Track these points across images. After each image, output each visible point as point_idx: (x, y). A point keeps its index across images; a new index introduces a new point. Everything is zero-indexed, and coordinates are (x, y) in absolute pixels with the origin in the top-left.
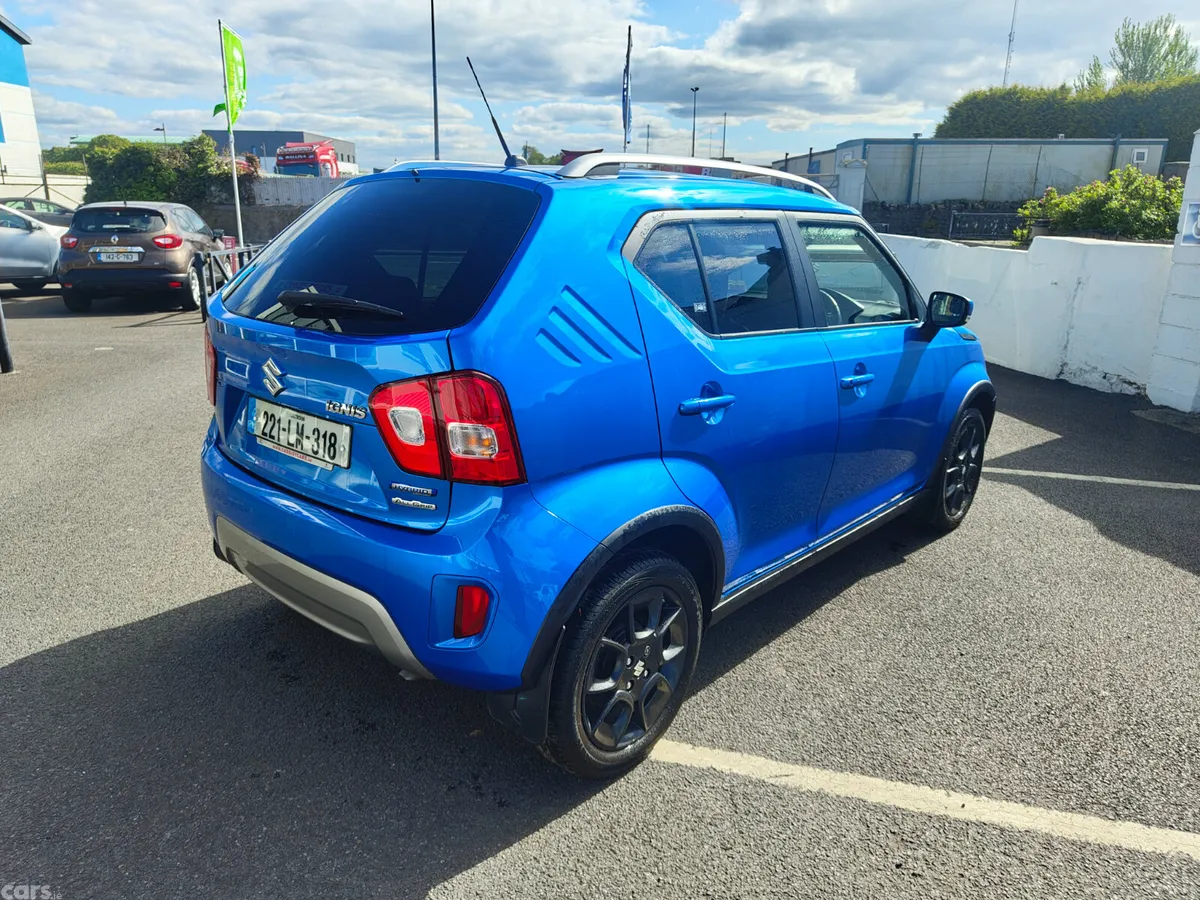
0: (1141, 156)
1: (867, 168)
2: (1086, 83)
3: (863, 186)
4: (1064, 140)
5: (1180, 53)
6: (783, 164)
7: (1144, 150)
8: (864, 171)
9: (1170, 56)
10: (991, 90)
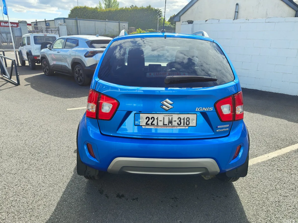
0: (124, 26)
1: (66, 25)
2: (99, 7)
3: (66, 30)
4: (108, 21)
5: (116, 2)
6: (36, 23)
7: (125, 24)
8: (66, 26)
9: (114, 3)
10: (80, 7)
